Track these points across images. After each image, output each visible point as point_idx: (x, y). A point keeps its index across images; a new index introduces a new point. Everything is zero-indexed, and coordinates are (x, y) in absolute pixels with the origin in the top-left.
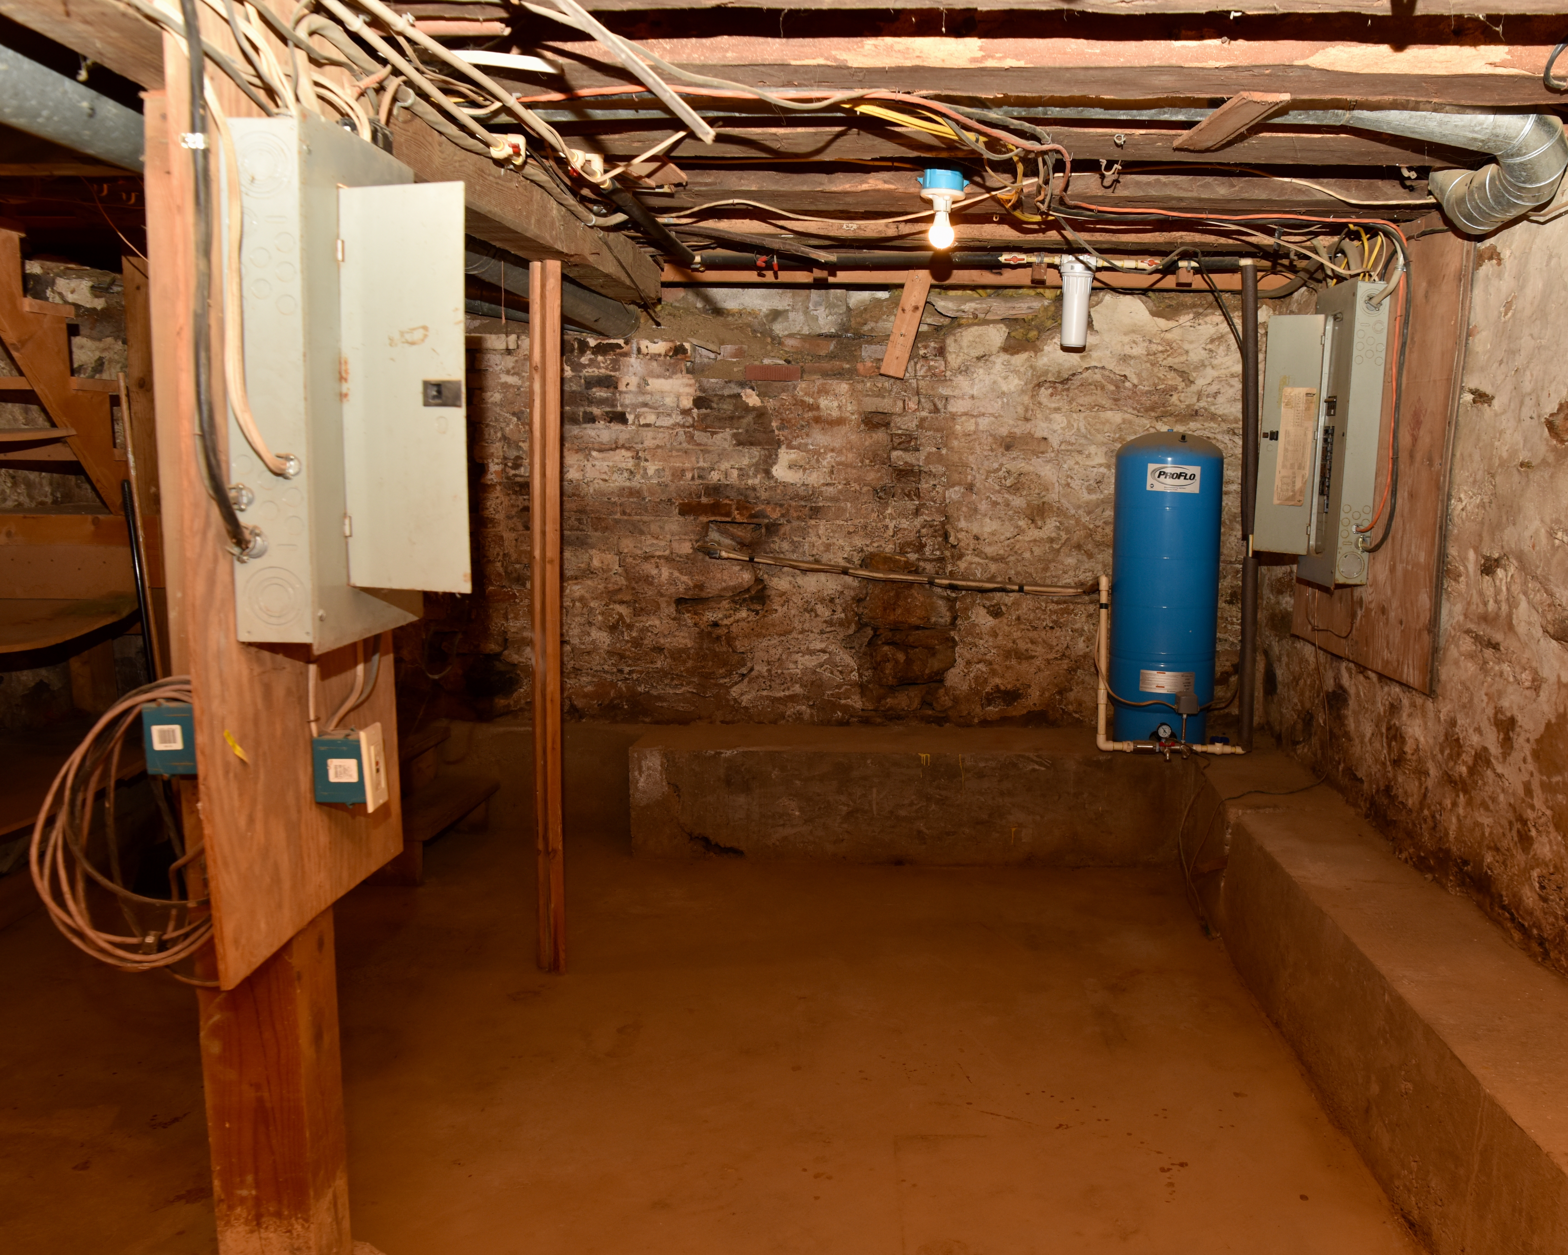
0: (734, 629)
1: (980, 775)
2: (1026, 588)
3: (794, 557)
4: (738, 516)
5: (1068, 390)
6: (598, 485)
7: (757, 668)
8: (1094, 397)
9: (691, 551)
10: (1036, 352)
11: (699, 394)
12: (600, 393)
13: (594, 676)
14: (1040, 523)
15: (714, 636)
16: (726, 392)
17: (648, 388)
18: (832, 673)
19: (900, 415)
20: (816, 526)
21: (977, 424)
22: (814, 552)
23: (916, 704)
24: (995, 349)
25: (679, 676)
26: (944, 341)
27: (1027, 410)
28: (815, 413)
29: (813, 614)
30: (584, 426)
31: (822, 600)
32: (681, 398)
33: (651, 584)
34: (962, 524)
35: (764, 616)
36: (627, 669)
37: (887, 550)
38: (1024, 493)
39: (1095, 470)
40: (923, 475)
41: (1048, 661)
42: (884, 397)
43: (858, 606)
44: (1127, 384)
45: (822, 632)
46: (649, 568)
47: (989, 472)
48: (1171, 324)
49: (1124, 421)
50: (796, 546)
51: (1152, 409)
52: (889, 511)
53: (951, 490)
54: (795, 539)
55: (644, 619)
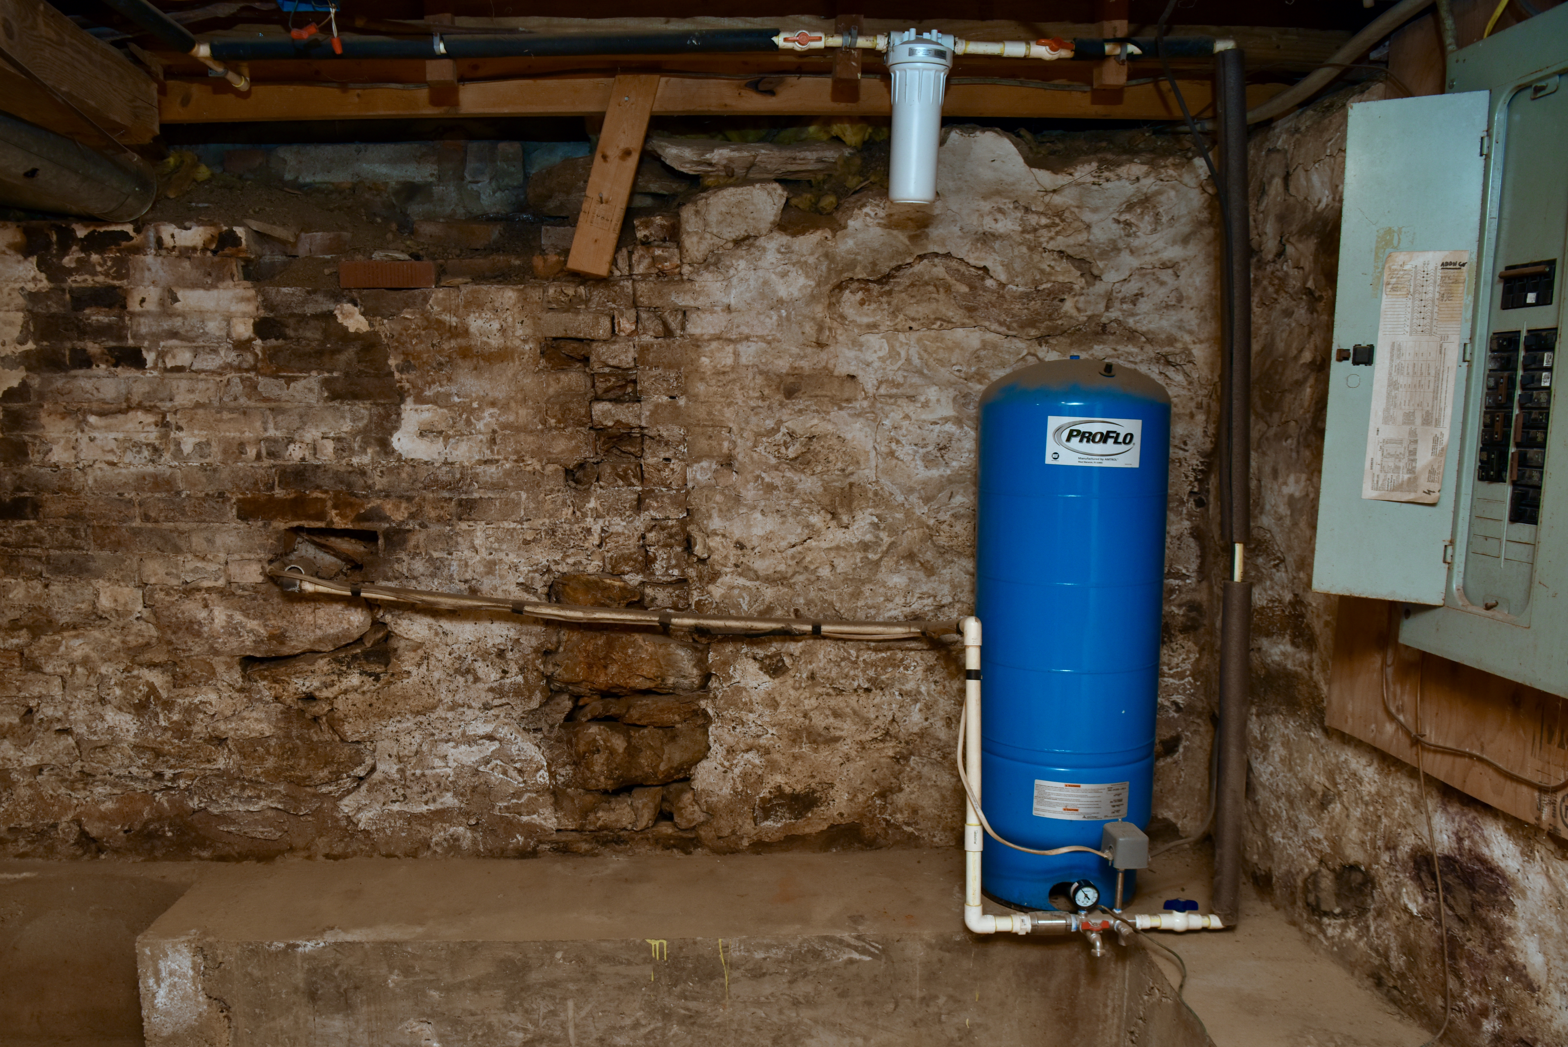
0: (340, 704)
1: (757, 973)
2: (825, 628)
3: (434, 585)
4: (336, 519)
5: (889, 293)
6: (101, 471)
7: (381, 767)
8: (934, 305)
9: (260, 579)
10: (834, 232)
11: (262, 313)
12: (98, 317)
13: (114, 785)
14: (845, 519)
15: (308, 716)
16: (309, 310)
17: (177, 305)
18: (505, 773)
19: (605, 341)
20: (470, 532)
21: (736, 354)
22: (468, 576)
23: (646, 818)
24: (764, 226)
25: (254, 783)
26: (678, 215)
27: (820, 329)
28: (462, 342)
29: (470, 678)
30: (73, 372)
31: (484, 655)
32: (234, 321)
33: (198, 634)
34: (716, 523)
35: (390, 683)
36: (169, 773)
37: (591, 569)
38: (819, 469)
39: (937, 428)
40: (648, 442)
41: (862, 745)
42: (577, 312)
43: (544, 663)
44: (989, 283)
45: (486, 707)
46: (193, 609)
47: (758, 435)
48: (1062, 179)
49: (984, 345)
50: (436, 567)
51: (1032, 323)
52: (592, 504)
53: (696, 466)
54: (436, 555)
55: (191, 692)
